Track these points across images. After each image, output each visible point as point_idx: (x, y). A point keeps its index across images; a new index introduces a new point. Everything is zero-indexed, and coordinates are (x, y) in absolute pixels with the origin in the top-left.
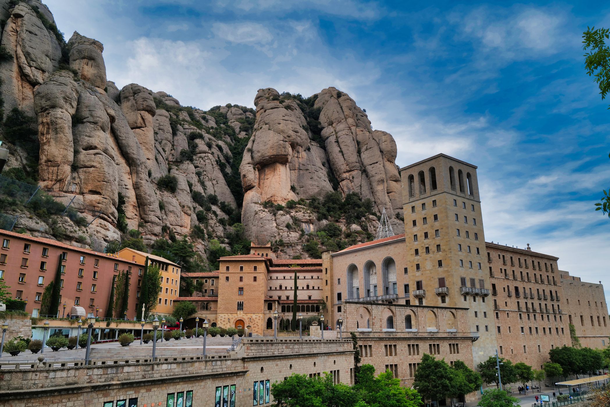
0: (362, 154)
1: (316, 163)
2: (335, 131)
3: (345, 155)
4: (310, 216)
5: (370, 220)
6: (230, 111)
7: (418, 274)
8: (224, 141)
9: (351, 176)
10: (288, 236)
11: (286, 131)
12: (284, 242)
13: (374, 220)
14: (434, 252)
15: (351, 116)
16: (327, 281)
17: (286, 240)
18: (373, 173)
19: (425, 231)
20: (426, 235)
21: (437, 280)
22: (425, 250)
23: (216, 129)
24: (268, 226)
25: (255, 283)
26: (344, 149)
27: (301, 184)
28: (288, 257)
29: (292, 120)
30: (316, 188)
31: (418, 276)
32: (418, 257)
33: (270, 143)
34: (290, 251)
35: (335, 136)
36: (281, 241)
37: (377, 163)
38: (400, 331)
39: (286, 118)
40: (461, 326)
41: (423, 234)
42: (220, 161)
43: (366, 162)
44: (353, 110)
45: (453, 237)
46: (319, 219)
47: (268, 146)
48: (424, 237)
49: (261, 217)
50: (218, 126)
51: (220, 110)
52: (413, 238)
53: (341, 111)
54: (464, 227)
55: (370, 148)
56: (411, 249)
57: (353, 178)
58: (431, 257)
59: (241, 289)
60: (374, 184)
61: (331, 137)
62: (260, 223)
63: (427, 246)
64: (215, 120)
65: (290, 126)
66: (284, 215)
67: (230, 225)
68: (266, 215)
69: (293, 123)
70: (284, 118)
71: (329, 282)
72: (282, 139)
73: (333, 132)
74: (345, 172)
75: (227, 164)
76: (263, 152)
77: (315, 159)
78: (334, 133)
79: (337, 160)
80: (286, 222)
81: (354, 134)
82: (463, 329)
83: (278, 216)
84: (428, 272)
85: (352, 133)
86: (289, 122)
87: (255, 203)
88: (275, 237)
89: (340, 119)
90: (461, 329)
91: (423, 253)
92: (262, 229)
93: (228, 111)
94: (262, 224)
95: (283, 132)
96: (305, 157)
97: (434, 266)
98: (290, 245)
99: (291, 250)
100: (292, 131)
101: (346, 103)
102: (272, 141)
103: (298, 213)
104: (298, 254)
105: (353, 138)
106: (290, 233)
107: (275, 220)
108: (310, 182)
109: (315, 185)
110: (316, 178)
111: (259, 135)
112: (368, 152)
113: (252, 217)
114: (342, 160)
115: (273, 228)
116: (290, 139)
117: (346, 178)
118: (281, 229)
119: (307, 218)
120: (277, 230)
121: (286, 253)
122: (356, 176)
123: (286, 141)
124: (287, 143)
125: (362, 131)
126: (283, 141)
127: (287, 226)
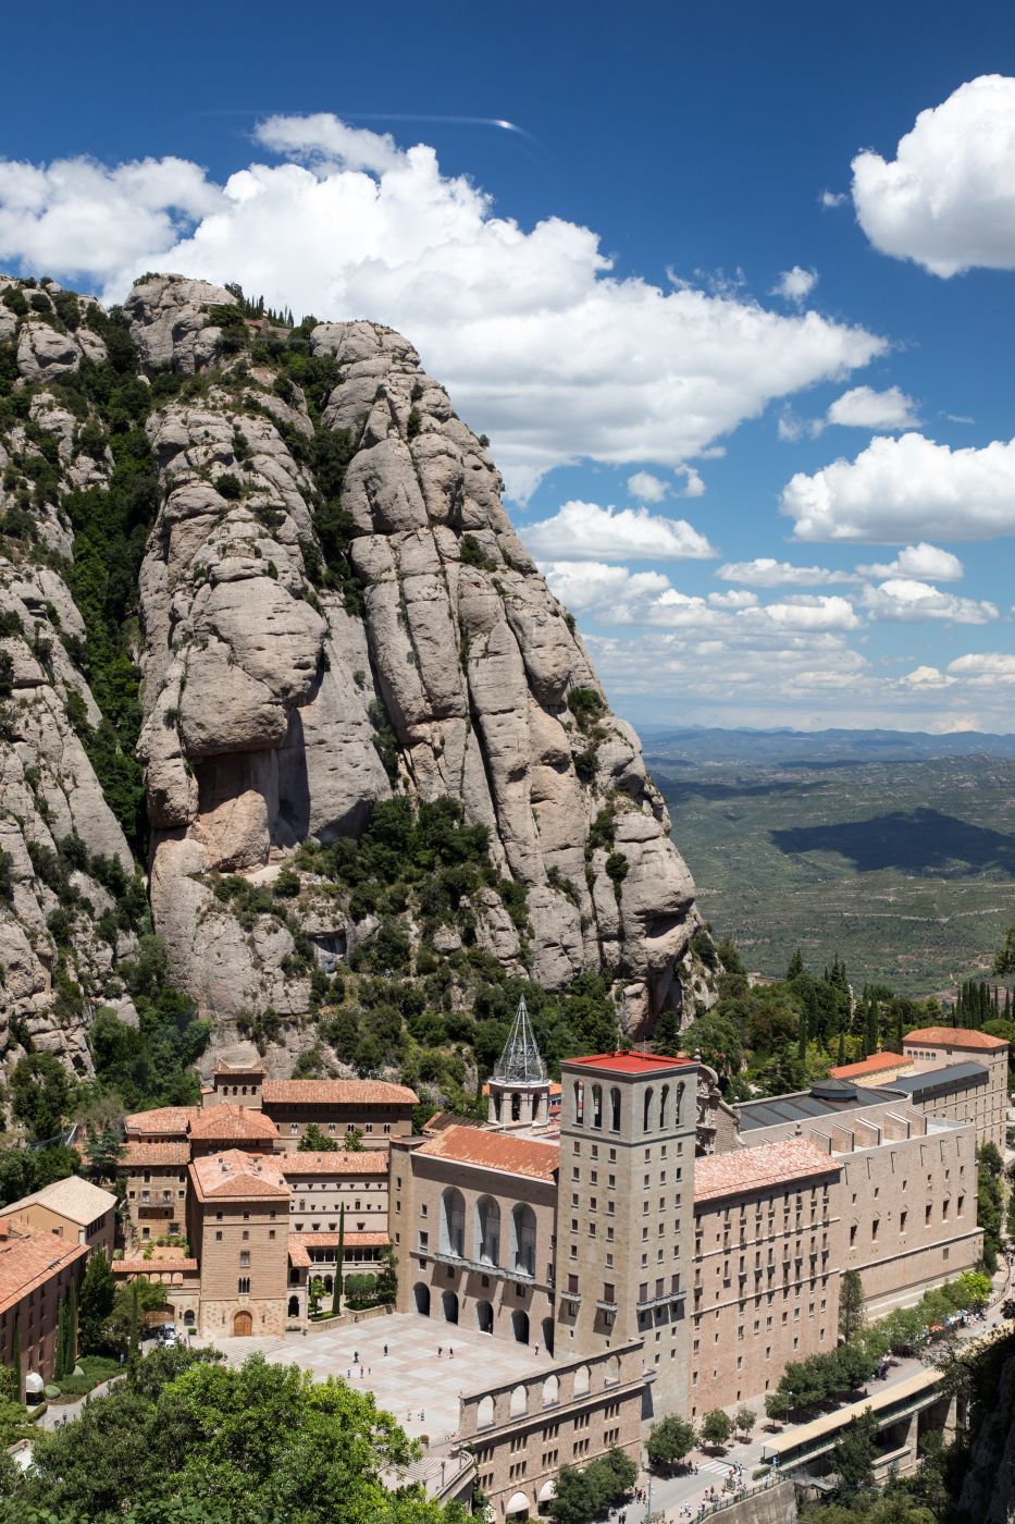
0: (471, 666)
1: (346, 712)
2: (398, 567)
3: (423, 670)
4: (336, 923)
5: (484, 907)
9: (437, 736)
10: (287, 995)
11: (278, 673)
12: (277, 1011)
13: (493, 907)
15: (446, 513)
16: (399, 1203)
18: (499, 742)
24: (234, 960)
25: (272, 1243)
26: (424, 649)
28: (288, 1055)
29: (293, 630)
30: (345, 800)
33: (236, 708)
34: (292, 1037)
35: (396, 587)
36: (269, 1009)
37: (512, 710)
39: (278, 624)
43: (485, 701)
46: (357, 916)
47: (230, 717)
49: (216, 934)
53: (418, 494)
55: (497, 653)
57: (443, 743)
59: (245, 1255)
60: (500, 779)
61: (383, 587)
62: (214, 950)
65: (288, 656)
66: (275, 928)
67: (124, 927)
68: (226, 928)
69: (296, 640)
70: (271, 627)
71: (403, 1207)
72: (267, 699)
73: (389, 570)
74: (420, 722)
76: (213, 730)
77: (342, 698)
78: (393, 574)
79: (399, 680)
80: (281, 953)
81: (455, 593)
83: (260, 934)
85: (447, 588)
86: (286, 638)
87: (194, 877)
88: (255, 996)
89: (414, 525)
92: (219, 971)
94: (219, 955)
95: (268, 675)
98: (293, 1021)
99: (294, 1036)
100: (296, 667)
101: (432, 467)
102: (240, 702)
103: (307, 915)
104: (311, 1047)
105: (450, 608)
106: (291, 986)
107: (252, 943)
108: (329, 783)
109: (342, 791)
110: (346, 768)
111: (201, 669)
112: (490, 667)
113: (191, 929)
114: (416, 682)
115: (249, 969)
116: (291, 694)
117: (421, 740)
118: (268, 973)
119: (330, 929)
120: (259, 975)
121: (282, 1043)
122: (453, 737)
123: (277, 704)
124: (280, 707)
125: (477, 584)
126: (269, 703)
127: (285, 966)
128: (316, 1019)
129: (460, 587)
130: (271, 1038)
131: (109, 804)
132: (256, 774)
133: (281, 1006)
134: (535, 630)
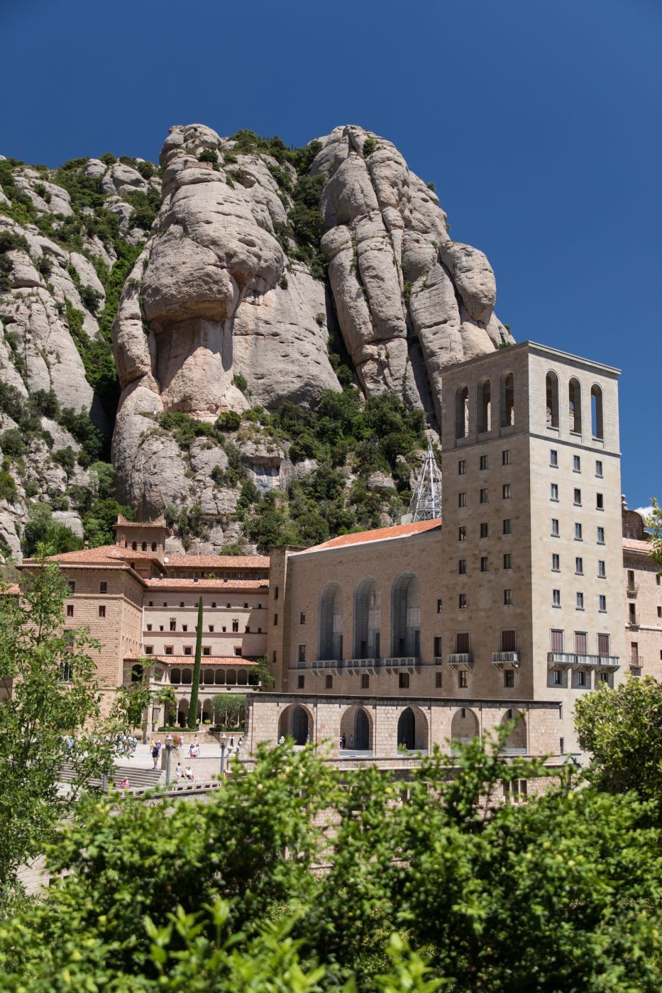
0: (413, 299)
1: (300, 319)
2: (354, 238)
3: (371, 301)
4: (270, 450)
5: (417, 463)
6: (109, 172)
7: (461, 616)
8: (86, 253)
9: (383, 353)
10: (215, 497)
11: (224, 241)
12: (204, 511)
14: (497, 570)
15: (393, 201)
16: (276, 616)
17: (208, 506)
18: (434, 346)
19: (484, 521)
20: (484, 530)
21: (498, 635)
22: (479, 565)
23: (69, 221)
24: (169, 471)
25: (102, 621)
26: (371, 286)
27: (260, 371)
28: (211, 547)
29: (240, 214)
30: (294, 380)
31: (461, 620)
32: (463, 578)
33: (184, 270)
34: (216, 534)
35: (351, 251)
36: (197, 509)
37: (445, 322)
38: (383, 756)
39: (227, 208)
40: (538, 741)
41: (479, 527)
42: (69, 304)
43: (423, 317)
44: (400, 186)
45: (541, 539)
46: (295, 458)
47: (180, 278)
48: (479, 534)
49: (155, 449)
50: (76, 211)
51: (86, 169)
52: (457, 534)
53: (371, 188)
54: (572, 513)
55: (433, 285)
56: (451, 559)
57: (387, 357)
58: (490, 581)
61: (342, 254)
62: (150, 463)
63: (484, 555)
64: (68, 198)
65: (234, 230)
66: (209, 448)
67: (84, 464)
68: (167, 448)
69: (242, 222)
70: (220, 208)
71: (281, 619)
72: (212, 261)
73: (347, 242)
74: (369, 343)
75: (86, 312)
76: (166, 290)
77: (297, 309)
78: (350, 244)
79: (352, 311)
80: (213, 465)
81: (399, 248)
82: (542, 749)
83: (195, 450)
84: (483, 614)
85: (393, 246)
86: (233, 219)
87: (145, 415)
88: (184, 499)
89: (368, 210)
90: (537, 748)
91: (474, 569)
93: (106, 172)
94: (155, 466)
95: (214, 243)
96: (273, 305)
97: (495, 602)
98: (219, 520)
99: (218, 532)
100: (240, 240)
101: (383, 169)
102: (189, 265)
103: (243, 443)
104: (234, 541)
105: (394, 257)
106: (220, 491)
107: (189, 458)
108: (281, 366)
109: (292, 372)
110: (296, 356)
111: (160, 248)
112: (427, 295)
113: (134, 450)
114: (365, 310)
115: (181, 478)
116: (233, 260)
117: (371, 357)
118: (200, 481)
119: (265, 454)
120: (190, 482)
121: (206, 539)
122: (396, 353)
123: (222, 268)
124: (225, 270)
125: (417, 241)
126: (215, 265)
127: (215, 475)
128: (241, 519)
129: (404, 244)
130: (197, 534)
131: (89, 381)
132: (206, 334)
133: (209, 507)
134: (464, 259)
